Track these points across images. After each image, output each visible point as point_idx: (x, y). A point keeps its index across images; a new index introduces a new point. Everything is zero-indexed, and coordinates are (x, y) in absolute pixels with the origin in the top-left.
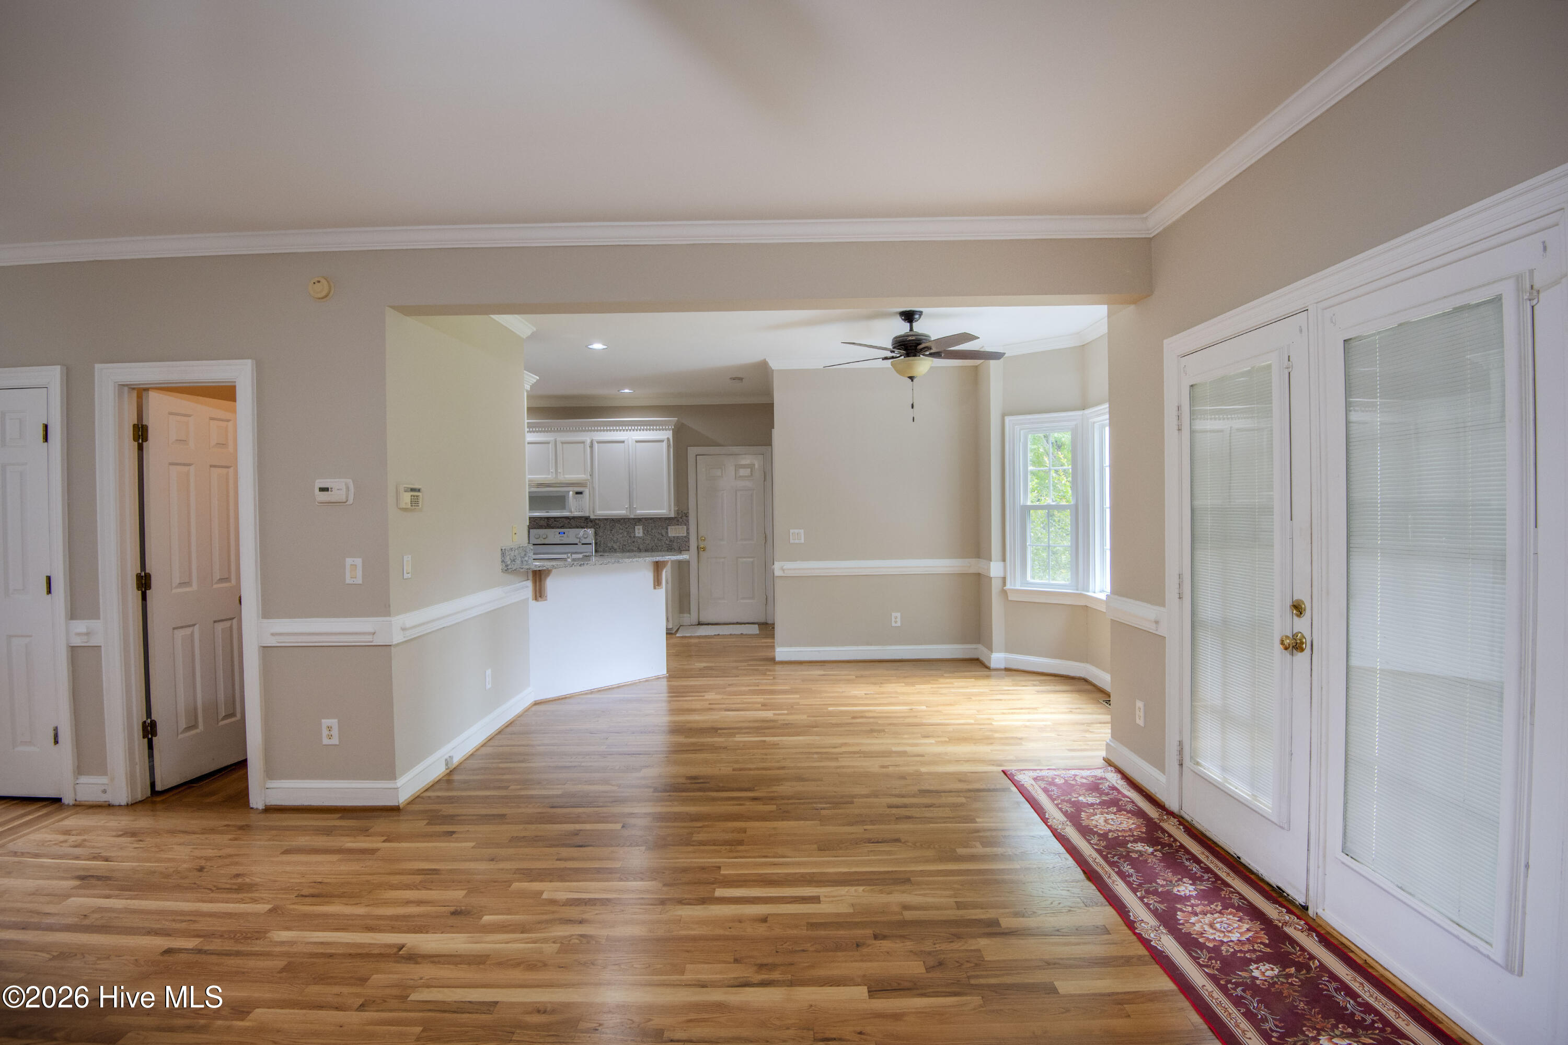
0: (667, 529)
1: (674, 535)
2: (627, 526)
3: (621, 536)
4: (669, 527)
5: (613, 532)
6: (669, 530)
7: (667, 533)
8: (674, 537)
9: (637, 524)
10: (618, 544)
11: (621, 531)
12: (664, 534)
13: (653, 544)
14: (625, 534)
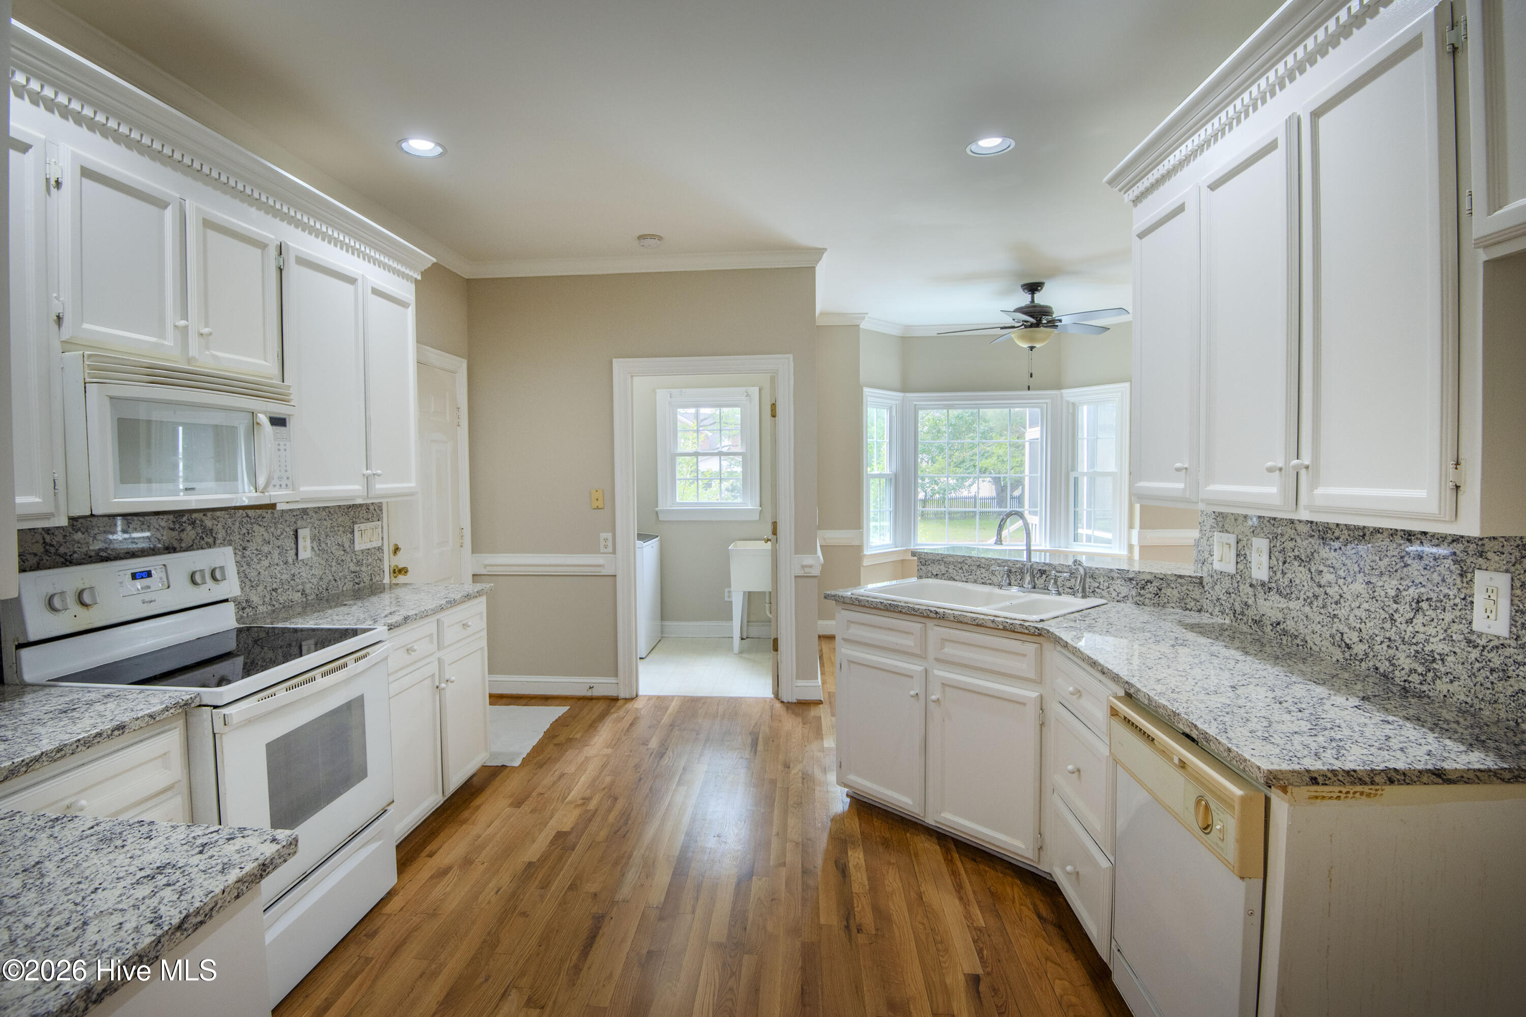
0: (353, 532)
1: (363, 547)
2: (279, 532)
3: (266, 563)
4: (356, 527)
5: (247, 553)
6: (357, 533)
7: (352, 541)
8: (362, 551)
9: (299, 523)
10: (260, 588)
11: (266, 549)
12: (347, 545)
13: (331, 578)
14: (276, 553)
